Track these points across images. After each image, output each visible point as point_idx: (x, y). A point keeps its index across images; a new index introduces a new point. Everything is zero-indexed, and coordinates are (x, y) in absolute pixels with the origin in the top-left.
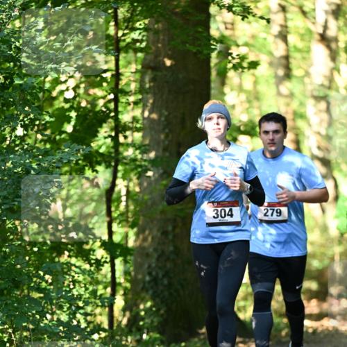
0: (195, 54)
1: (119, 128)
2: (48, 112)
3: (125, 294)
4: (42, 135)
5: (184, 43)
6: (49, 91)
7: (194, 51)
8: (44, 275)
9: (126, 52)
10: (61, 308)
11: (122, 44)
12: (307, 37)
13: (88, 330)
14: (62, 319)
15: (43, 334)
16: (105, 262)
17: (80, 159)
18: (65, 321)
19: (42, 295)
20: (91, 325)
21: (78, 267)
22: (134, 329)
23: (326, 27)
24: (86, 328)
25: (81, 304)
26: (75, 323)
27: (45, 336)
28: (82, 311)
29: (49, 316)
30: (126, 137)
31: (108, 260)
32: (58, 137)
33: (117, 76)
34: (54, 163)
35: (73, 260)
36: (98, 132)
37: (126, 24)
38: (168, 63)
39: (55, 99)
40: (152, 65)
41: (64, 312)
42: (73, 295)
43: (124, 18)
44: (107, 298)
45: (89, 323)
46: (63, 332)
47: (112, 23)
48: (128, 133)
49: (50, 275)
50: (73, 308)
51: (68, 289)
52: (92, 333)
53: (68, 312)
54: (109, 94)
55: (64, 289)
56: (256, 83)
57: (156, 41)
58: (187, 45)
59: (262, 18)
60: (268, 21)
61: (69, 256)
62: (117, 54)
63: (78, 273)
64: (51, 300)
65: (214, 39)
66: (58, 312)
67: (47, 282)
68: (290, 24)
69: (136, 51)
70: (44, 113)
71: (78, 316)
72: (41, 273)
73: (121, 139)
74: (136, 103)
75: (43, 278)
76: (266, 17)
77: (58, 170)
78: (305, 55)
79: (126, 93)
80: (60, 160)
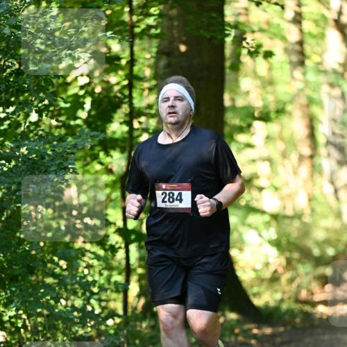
0: (210, 40)
1: (134, 114)
2: (62, 98)
3: (139, 280)
4: (57, 121)
5: (199, 28)
6: (64, 77)
7: (208, 36)
8: (59, 260)
9: (141, 38)
10: (75, 293)
11: (137, 30)
12: (322, 23)
13: (103, 315)
14: (76, 305)
15: (57, 320)
16: (120, 248)
17: (95, 145)
18: (79, 307)
19: (56, 281)
20: (106, 311)
21: (93, 253)
22: (148, 315)
23: (340, 13)
24: (100, 313)
25: (95, 290)
26: (89, 308)
27: (60, 322)
28: (96, 297)
29: (63, 302)
30: (140, 123)
31: (123, 246)
32: (72, 123)
33: (132, 62)
34: (69, 149)
35: (88, 246)
36: (112, 117)
37: (140, 10)
38: (183, 48)
39: (69, 84)
40: (167, 50)
41: (79, 297)
42: (88, 281)
43: (138, 5)
44: (121, 284)
45: (103, 308)
46: (77, 318)
47: (127, 9)
48: (143, 119)
49: (65, 260)
50: (88, 294)
51: (82, 275)
52: (107, 318)
53: (83, 298)
54: (124, 80)
55: (79, 275)
56: (270, 69)
57: (171, 28)
58: (202, 31)
59: (276, 4)
60: (283, 7)
61: (84, 242)
62: (131, 40)
63: (93, 259)
64: (65, 286)
65: (229, 25)
66: (72, 297)
67: (61, 268)
68: (304, 10)
69: (151, 37)
70: (59, 99)
71: (92, 301)
72: (56, 259)
73: (136, 125)
74: (150, 89)
75: (57, 265)
76: (280, 3)
77: (72, 155)
78: (320, 41)
79: (141, 79)
80: (75, 146)
